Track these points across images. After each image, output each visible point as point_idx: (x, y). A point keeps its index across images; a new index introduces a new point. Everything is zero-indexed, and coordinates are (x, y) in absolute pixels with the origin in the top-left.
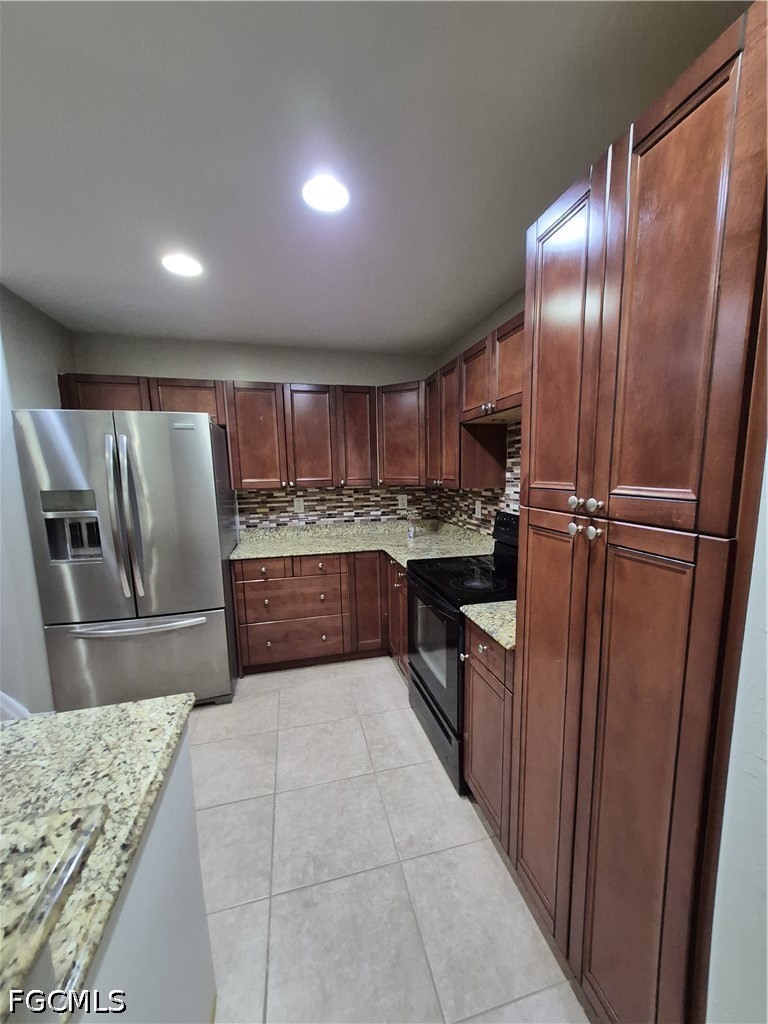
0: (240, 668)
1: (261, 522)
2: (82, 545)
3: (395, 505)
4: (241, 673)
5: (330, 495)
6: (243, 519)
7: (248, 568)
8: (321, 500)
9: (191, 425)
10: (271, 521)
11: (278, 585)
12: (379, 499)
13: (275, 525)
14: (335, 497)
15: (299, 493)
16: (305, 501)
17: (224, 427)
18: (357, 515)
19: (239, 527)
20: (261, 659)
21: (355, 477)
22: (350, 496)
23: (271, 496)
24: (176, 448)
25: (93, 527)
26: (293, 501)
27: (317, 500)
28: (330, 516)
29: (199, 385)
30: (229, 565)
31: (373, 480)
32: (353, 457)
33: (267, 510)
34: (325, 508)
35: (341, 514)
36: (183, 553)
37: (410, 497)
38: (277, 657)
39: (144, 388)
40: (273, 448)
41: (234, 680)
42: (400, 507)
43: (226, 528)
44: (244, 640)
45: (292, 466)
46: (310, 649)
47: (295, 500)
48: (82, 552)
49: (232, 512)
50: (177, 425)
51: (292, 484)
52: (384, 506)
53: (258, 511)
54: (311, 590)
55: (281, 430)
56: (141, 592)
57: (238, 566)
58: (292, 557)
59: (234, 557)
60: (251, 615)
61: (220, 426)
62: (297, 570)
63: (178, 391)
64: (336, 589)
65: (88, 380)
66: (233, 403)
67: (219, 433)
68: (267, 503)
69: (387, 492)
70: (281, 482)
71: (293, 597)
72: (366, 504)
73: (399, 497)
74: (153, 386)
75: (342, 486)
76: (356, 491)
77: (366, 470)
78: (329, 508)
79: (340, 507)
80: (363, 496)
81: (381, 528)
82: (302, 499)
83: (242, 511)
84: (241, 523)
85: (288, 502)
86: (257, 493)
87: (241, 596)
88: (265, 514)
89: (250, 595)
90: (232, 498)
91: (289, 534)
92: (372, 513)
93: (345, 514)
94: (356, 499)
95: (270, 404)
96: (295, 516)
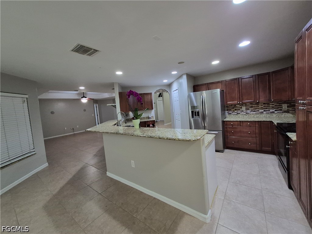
0: (226, 147)
1: (232, 113)
2: (196, 116)
3: (281, 108)
4: (226, 148)
5: (254, 105)
6: (228, 112)
7: (228, 123)
8: (251, 107)
9: (216, 92)
10: (235, 113)
11: (236, 128)
12: (274, 106)
13: (236, 114)
14: (256, 106)
15: (244, 105)
16: (246, 107)
17: (223, 90)
18: (264, 111)
19: (226, 114)
20: (231, 146)
21: (262, 100)
22: (262, 105)
23: (235, 106)
24: (213, 97)
25: (198, 113)
26: (242, 107)
27: (250, 107)
28: (254, 111)
29: (218, 82)
30: (223, 122)
31: (270, 100)
32: (261, 94)
33: (234, 110)
34: (253, 109)
35: (258, 111)
36: (214, 119)
37: (289, 105)
38: (235, 146)
39: (207, 85)
40: (236, 94)
41: (224, 150)
42: (283, 108)
43: (223, 114)
44: (227, 140)
45: (241, 98)
46: (246, 147)
47: (243, 107)
48: (196, 117)
49: (225, 110)
50: (213, 92)
51: (241, 102)
52: (275, 108)
53: (232, 110)
54: (246, 130)
55: (238, 89)
56: (205, 125)
57: (226, 122)
58: (240, 121)
59: (225, 120)
60: (228, 134)
61: (222, 90)
62: (241, 124)
63: (213, 85)
64: (254, 131)
65: (198, 86)
66: (226, 85)
67: (222, 92)
68: (234, 108)
69: (277, 103)
70: (238, 102)
71: (240, 132)
72: (268, 107)
73: (283, 105)
74: (209, 85)
75: (259, 103)
76: (264, 104)
77: (267, 97)
78: (254, 109)
79: (258, 109)
80: (267, 105)
81: (274, 115)
82: (245, 107)
83: (227, 110)
84: (227, 113)
85: (240, 107)
86: (232, 105)
87: (226, 129)
88: (234, 111)
89: (228, 129)
90: (225, 107)
91: (241, 116)
92: (270, 110)
93: (260, 111)
94: (264, 106)
95: (235, 83)
96: (242, 111)
